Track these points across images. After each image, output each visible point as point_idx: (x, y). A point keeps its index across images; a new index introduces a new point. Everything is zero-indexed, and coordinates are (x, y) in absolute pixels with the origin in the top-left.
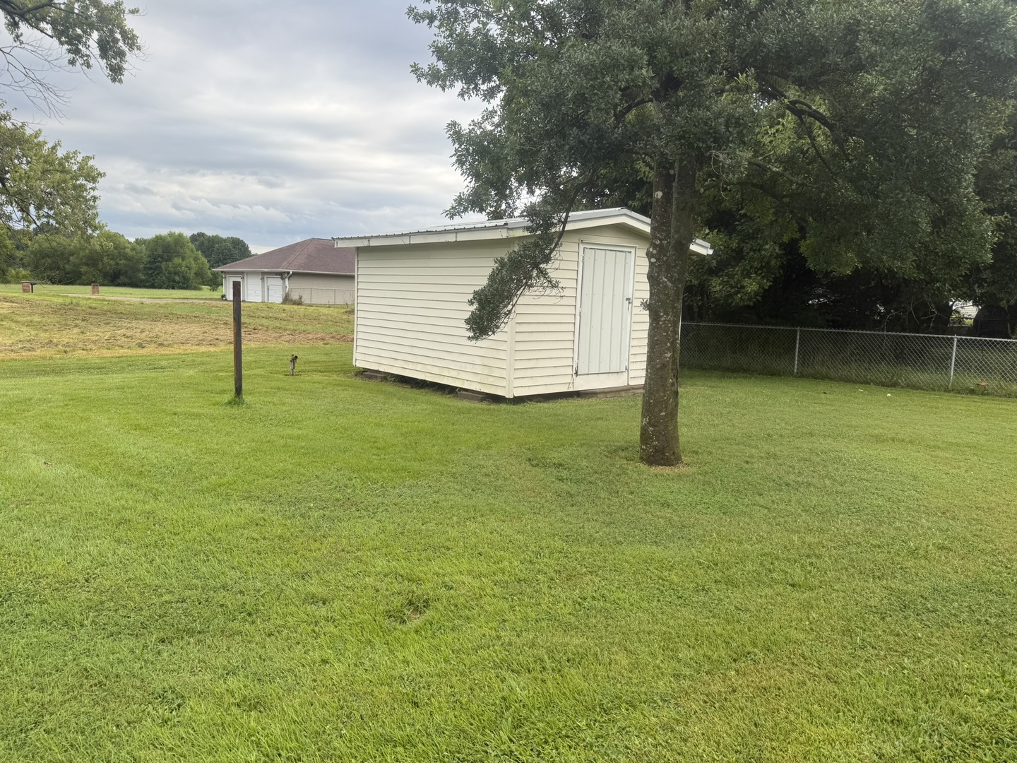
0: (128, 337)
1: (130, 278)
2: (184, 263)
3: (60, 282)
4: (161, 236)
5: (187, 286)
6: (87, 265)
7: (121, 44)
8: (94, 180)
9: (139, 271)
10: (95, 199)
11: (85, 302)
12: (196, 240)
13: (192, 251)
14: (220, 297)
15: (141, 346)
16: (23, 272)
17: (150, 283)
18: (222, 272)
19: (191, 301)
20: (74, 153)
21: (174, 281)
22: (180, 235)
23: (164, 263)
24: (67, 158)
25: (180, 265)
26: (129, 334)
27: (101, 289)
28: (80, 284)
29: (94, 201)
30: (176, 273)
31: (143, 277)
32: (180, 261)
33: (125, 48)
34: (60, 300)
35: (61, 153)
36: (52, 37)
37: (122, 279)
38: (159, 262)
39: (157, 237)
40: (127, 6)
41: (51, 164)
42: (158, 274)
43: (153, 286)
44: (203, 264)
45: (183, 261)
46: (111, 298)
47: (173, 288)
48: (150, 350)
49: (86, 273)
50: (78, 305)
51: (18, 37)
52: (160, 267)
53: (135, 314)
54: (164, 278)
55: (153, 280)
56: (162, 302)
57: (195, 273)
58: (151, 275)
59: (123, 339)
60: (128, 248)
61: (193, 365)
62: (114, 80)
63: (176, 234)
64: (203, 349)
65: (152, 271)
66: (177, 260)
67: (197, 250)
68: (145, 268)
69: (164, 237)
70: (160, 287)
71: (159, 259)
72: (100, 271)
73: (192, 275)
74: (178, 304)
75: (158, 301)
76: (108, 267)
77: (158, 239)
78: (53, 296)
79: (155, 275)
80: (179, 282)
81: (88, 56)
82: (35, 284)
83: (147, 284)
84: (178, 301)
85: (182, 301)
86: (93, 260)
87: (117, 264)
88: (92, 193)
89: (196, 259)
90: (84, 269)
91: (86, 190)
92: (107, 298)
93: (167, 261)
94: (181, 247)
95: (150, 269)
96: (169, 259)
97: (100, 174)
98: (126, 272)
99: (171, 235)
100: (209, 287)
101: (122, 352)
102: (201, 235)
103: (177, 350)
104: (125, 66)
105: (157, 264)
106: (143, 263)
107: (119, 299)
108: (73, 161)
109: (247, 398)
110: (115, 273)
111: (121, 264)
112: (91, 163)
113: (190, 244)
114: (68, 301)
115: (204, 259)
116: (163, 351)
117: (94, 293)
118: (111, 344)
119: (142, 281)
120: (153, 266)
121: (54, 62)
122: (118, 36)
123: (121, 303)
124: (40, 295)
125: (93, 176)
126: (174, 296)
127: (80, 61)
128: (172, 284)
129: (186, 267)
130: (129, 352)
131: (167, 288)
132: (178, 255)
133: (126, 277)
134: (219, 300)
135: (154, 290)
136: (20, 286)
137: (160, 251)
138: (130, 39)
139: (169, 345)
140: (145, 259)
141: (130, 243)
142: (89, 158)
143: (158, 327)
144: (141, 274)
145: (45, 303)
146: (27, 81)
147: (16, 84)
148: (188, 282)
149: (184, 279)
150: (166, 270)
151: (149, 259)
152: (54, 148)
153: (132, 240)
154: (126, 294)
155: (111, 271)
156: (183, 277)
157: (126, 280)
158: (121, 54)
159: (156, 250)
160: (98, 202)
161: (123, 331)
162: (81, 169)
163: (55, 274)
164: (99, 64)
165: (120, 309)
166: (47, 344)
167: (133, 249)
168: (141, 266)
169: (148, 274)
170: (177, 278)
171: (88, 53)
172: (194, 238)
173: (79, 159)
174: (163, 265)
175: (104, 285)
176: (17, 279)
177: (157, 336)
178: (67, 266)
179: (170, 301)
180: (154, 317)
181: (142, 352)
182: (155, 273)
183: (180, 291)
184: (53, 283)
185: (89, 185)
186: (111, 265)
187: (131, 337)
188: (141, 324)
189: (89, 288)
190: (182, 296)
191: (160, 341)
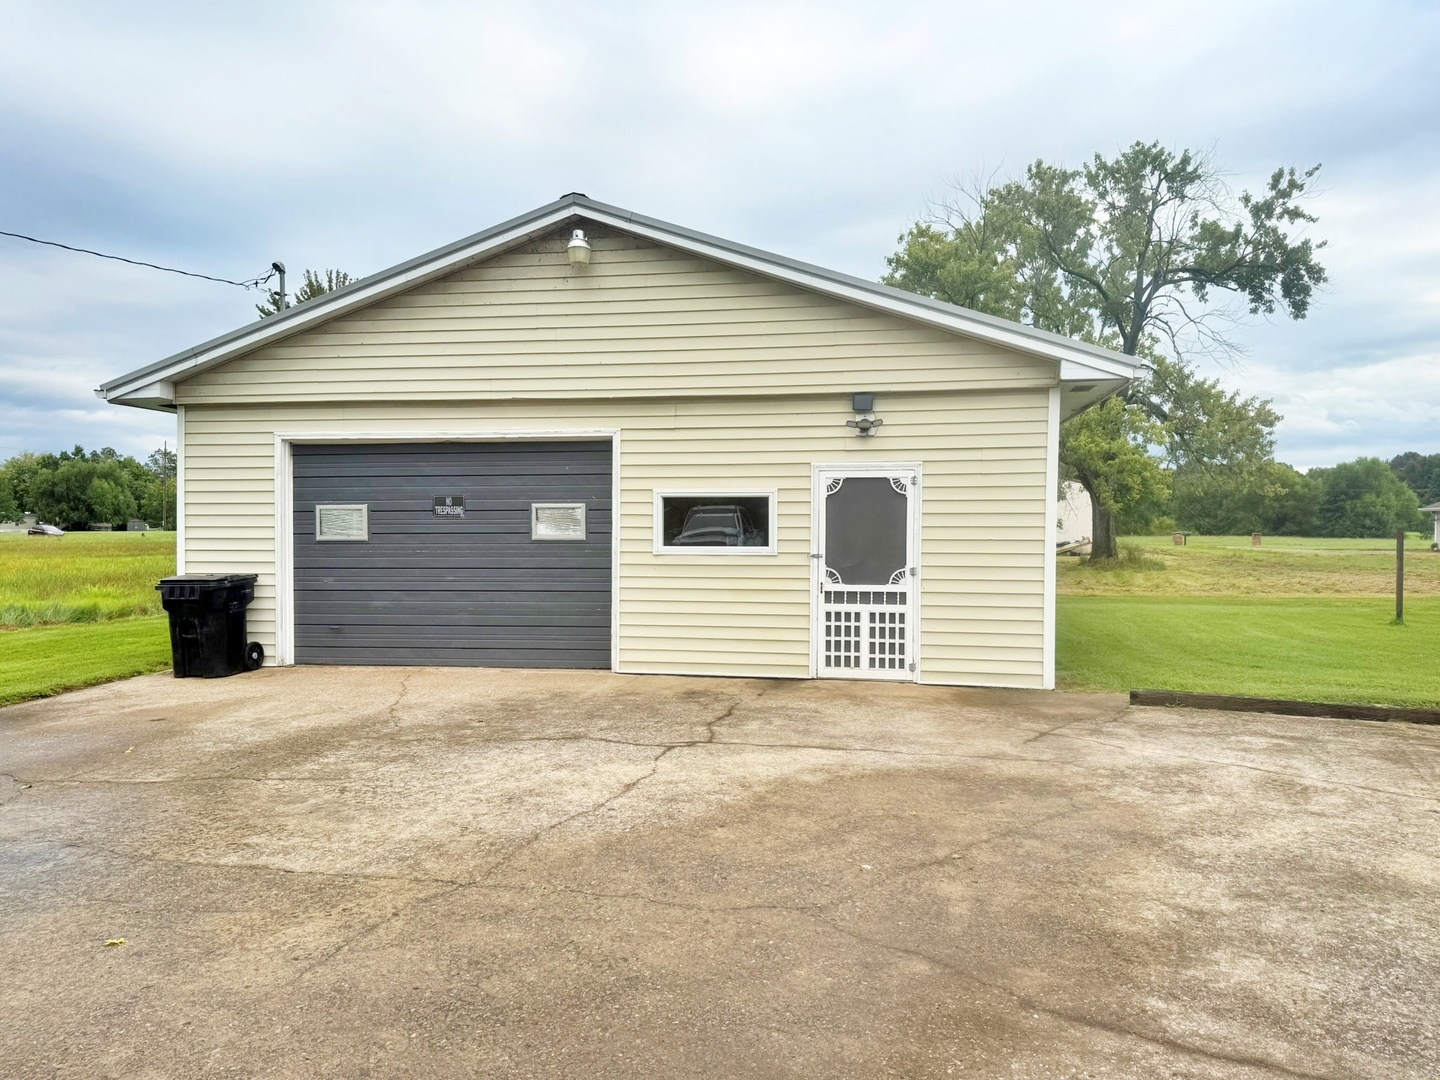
0: (1303, 585)
1: (1299, 525)
2: (1380, 500)
3: (1209, 533)
4: (1345, 465)
5: (1384, 532)
6: (1244, 508)
7: (1306, 278)
8: (1271, 424)
9: (1312, 514)
10: (1271, 443)
11: (1248, 554)
12: (1402, 465)
13: (1392, 482)
14: (1429, 547)
15: (1316, 590)
16: (1167, 521)
17: (1327, 531)
18: (1434, 512)
19: (1383, 552)
20: (1252, 399)
21: (1364, 527)
22: (1375, 462)
23: (1349, 502)
24: (1245, 406)
25: (1373, 504)
26: (1304, 582)
27: (1264, 539)
28: (1234, 534)
29: (1271, 446)
30: (1366, 515)
31: (1318, 523)
32: (1374, 497)
33: (1310, 283)
34: (1220, 553)
35: (1239, 402)
36: (1235, 290)
37: (1290, 526)
38: (1343, 500)
39: (1339, 466)
40: (1313, 244)
41: (1230, 415)
42: (1340, 517)
43: (1332, 535)
44: (1410, 499)
45: (1378, 496)
46: (1277, 550)
47: (1362, 536)
48: (1326, 594)
49: (1242, 519)
50: (1241, 557)
52: (1343, 508)
53: (1310, 565)
54: (1348, 523)
55: (1333, 525)
56: (1342, 554)
57: (1397, 515)
58: (1329, 519)
59: (1299, 585)
60: (1298, 484)
61: (1368, 606)
62: (1296, 317)
63: (1369, 459)
65: (1331, 514)
66: (1369, 497)
67: (1402, 479)
68: (1321, 510)
69: (1351, 465)
70: (1342, 535)
71: (1343, 497)
72: (1260, 516)
73: (1390, 517)
74: (1364, 556)
75: (1338, 553)
76: (1270, 511)
77: (1343, 469)
78: (1209, 548)
79: (1336, 519)
80: (1370, 528)
81: (1270, 301)
82: (1188, 535)
83: (1324, 532)
84: (1365, 552)
85: (1370, 552)
86: (1253, 502)
87: (1282, 506)
88: (1269, 438)
89: (1398, 494)
90: (1241, 514)
91: (1263, 436)
92: (1273, 550)
93: (1353, 498)
94: (1376, 478)
95: (1329, 510)
96: (1357, 496)
97: (1278, 418)
98: (1294, 517)
99: (1361, 461)
100: (1418, 534)
101: (1298, 595)
102: (1412, 456)
103: (1353, 595)
104: (1309, 300)
105: (1339, 503)
106: (1319, 503)
107: (1287, 551)
108: (1250, 408)
109: (1405, 617)
110: (1279, 518)
111: (1287, 506)
112: (1268, 407)
113: (1389, 472)
114: (1231, 553)
115: (1411, 492)
116: (1338, 595)
117: (1254, 544)
118: (1287, 588)
119: (1316, 528)
120: (1332, 507)
122: (1303, 272)
123: (1290, 555)
124: (1195, 547)
125: (1269, 419)
126: (1362, 547)
127: (1263, 308)
128: (1360, 531)
129: (1383, 506)
130: (1306, 595)
131: (1353, 536)
132: (1370, 488)
133: (1294, 523)
134: (1427, 551)
135: (1333, 539)
136: (1171, 538)
137: (1343, 485)
138: (1317, 272)
139: (1347, 591)
140: (1323, 498)
141: (1302, 475)
142: (1267, 402)
143: (1336, 577)
144: (1314, 519)
145: (1207, 555)
146: (1216, 344)
147: (1205, 350)
148: (1385, 527)
149: (1380, 523)
150: (1352, 511)
151: (1327, 498)
152: (1232, 398)
153: (1304, 471)
154: (1295, 545)
155: (1274, 516)
156: (1379, 521)
157: (1294, 528)
158: (1306, 290)
159: (1337, 484)
160: (1274, 447)
161: (1298, 579)
162: (1259, 414)
163: (1205, 522)
164: (1283, 306)
165: (1290, 561)
166: (1230, 586)
167: (1306, 485)
168: (1316, 508)
169: (1325, 518)
170: (1368, 522)
171: (1271, 298)
172: (1398, 463)
173: (1257, 404)
174: (1348, 505)
175: (1264, 535)
176: (1163, 530)
177: (1334, 584)
178: (1219, 512)
179: (1354, 553)
180: (1330, 568)
181: (1317, 595)
182: (1336, 516)
184: (1202, 534)
185: (1266, 430)
186: (1274, 508)
187: (1307, 584)
188: (1317, 575)
189: (1249, 539)
190: (1373, 547)
191: (1337, 588)
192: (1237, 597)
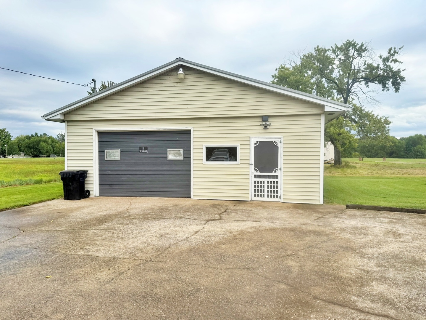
1: (397, 154)
2: (422, 147)
6: (380, 150)
7: (399, 80)
9: (401, 151)
10: (389, 130)
11: (382, 164)
15: (403, 174)
16: (357, 153)
17: (406, 156)
20: (383, 117)
22: (421, 135)
23: (413, 148)
24: (381, 119)
25: (420, 148)
27: (387, 159)
28: (377, 158)
30: (418, 152)
31: (403, 154)
33: (400, 82)
34: (373, 163)
35: (379, 118)
36: (377, 84)
37: (394, 155)
38: (411, 147)
39: (410, 137)
40: (401, 70)
41: (376, 122)
42: (410, 152)
43: (407, 157)
45: (421, 146)
46: (391, 162)
47: (417, 158)
48: (406, 176)
49: (380, 153)
50: (380, 164)
51: (368, 86)
53: (400, 167)
54: (412, 154)
55: (408, 155)
56: (410, 163)
58: (407, 153)
59: (397, 173)
60: (397, 142)
61: (419, 179)
62: (396, 92)
63: (419, 135)
64: (423, 176)
65: (407, 151)
66: (419, 146)
68: (404, 150)
69: (413, 136)
70: (411, 158)
71: (411, 146)
72: (385, 152)
74: (417, 164)
76: (388, 150)
78: (370, 162)
79: (409, 153)
81: (388, 87)
82: (363, 158)
84: (418, 163)
86: (383, 148)
87: (392, 149)
88: (388, 128)
90: (379, 152)
91: (386, 128)
92: (389, 162)
93: (414, 146)
94: (421, 140)
95: (406, 150)
96: (415, 146)
97: (391, 122)
98: (396, 152)
99: (416, 135)
101: (397, 176)
103: (414, 176)
104: (400, 87)
107: (393, 162)
110: (391, 153)
111: (393, 149)
112: (388, 119)
114: (376, 163)
116: (409, 176)
117: (384, 160)
118: (393, 174)
119: (403, 155)
120: (408, 149)
121: (379, 93)
122: (398, 78)
123: (395, 164)
124: (365, 161)
125: (388, 123)
126: (416, 161)
127: (386, 89)
128: (416, 156)
129: (423, 149)
130: (399, 176)
131: (414, 158)
132: (419, 143)
133: (396, 154)
136: (358, 159)
137: (411, 142)
138: (402, 78)
139: (412, 175)
140: (404, 146)
141: (398, 140)
142: (387, 118)
143: (409, 170)
144: (402, 153)
145: (369, 164)
146: (372, 100)
147: (368, 102)
148: (424, 155)
149: (422, 154)
150: (414, 150)
151: (406, 146)
152: (377, 116)
153: (399, 138)
154: (396, 161)
155: (390, 152)
156: (422, 153)
157: (396, 155)
158: (399, 84)
159: (409, 142)
160: (389, 131)
161: (397, 171)
162: (385, 121)
163: (369, 154)
164: (392, 89)
165: (395, 165)
166: (376, 173)
167: (399, 143)
168: (402, 149)
169: (405, 152)
170: (418, 154)
171: (388, 86)
173: (384, 118)
174: (412, 149)
175: (386, 158)
176: (356, 156)
177: (408, 172)
178: (373, 151)
179: (414, 163)
180: (407, 168)
181: (403, 176)
182: (409, 152)
183: (420, 159)
184: (367, 157)
185: (387, 126)
186: (389, 150)
187: (400, 173)
188: (403, 170)
189: (382, 159)
190: (420, 161)
191: (409, 174)
192: (378, 176)
